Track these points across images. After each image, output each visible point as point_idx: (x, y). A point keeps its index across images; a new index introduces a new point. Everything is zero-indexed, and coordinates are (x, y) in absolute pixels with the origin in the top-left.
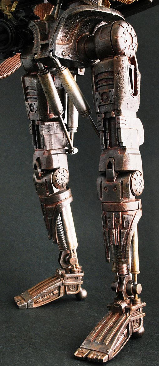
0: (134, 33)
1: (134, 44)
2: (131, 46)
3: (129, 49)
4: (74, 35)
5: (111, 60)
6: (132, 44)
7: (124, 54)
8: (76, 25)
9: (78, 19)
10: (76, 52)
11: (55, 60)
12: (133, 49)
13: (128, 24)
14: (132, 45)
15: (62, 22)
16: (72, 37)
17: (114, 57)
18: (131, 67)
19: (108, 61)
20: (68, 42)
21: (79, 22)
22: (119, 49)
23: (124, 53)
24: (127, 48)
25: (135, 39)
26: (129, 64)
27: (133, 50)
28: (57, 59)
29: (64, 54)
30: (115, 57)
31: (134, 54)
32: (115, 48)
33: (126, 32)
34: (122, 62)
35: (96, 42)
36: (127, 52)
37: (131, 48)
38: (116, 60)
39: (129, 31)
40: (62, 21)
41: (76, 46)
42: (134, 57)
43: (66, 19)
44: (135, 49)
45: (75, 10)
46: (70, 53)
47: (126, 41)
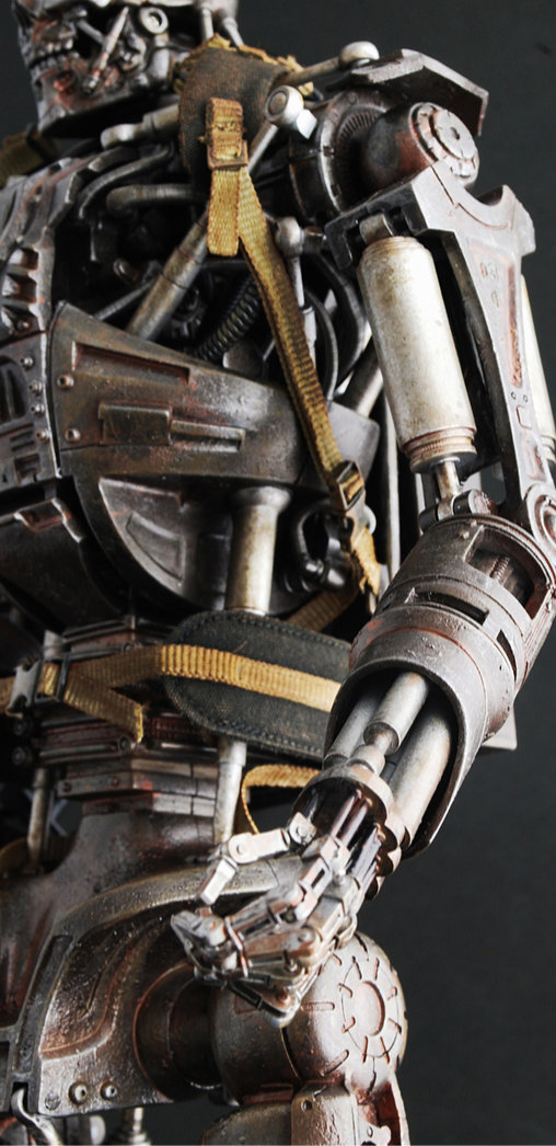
0: (388, 980)
1: (389, 1031)
2: (374, 1041)
3: (365, 1056)
4: (120, 991)
5: (282, 1109)
6: (380, 1028)
7: (340, 1086)
8: (122, 955)
9: (131, 930)
10: (135, 1065)
11: (38, 1124)
12: (386, 1053)
13: (361, 943)
14: (381, 1034)
15: (62, 954)
16: (112, 1002)
17: (293, 1097)
18: (373, 1140)
19: (267, 1112)
20: (94, 1028)
21: (135, 941)
22: (320, 1059)
23: (342, 1078)
24: (356, 1056)
25: (396, 1008)
26: (364, 1125)
27: (384, 1059)
28: (47, 1123)
29: (78, 1096)
30: (301, 1101)
31: (387, 1073)
32: (303, 1054)
33: (353, 981)
34: (329, 1123)
35: (220, 1019)
36: (356, 1071)
37: (375, 1048)
38: (301, 1115)
39: (367, 976)
40: (59, 949)
41: (130, 1037)
42: (387, 1089)
43: (75, 948)
44: (393, 1055)
45: (116, 911)
46: (106, 1077)
47: (350, 1022)
